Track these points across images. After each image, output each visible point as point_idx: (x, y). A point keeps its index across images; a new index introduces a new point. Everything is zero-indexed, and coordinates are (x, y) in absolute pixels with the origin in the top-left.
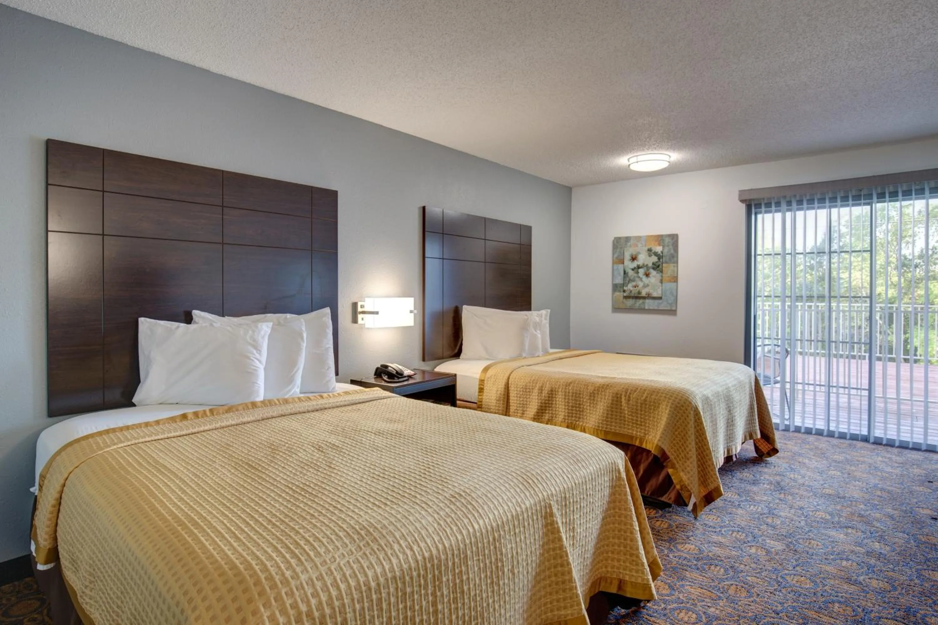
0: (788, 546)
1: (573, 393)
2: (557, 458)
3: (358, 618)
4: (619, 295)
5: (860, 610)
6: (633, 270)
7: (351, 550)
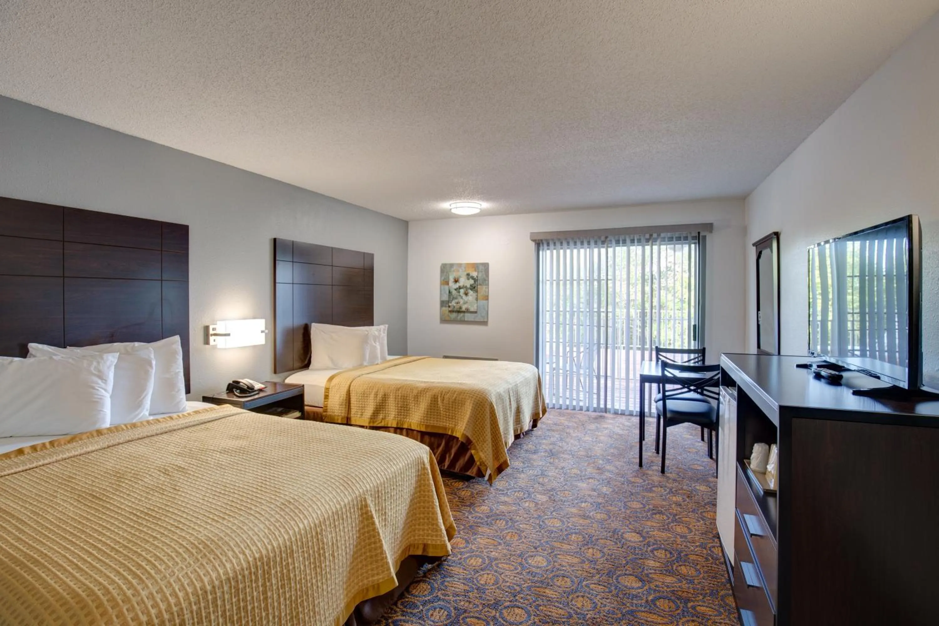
0: (550, 498)
1: (401, 396)
2: (373, 460)
3: (195, 616)
4: (446, 309)
5: (587, 536)
6: (456, 290)
7: (189, 563)
